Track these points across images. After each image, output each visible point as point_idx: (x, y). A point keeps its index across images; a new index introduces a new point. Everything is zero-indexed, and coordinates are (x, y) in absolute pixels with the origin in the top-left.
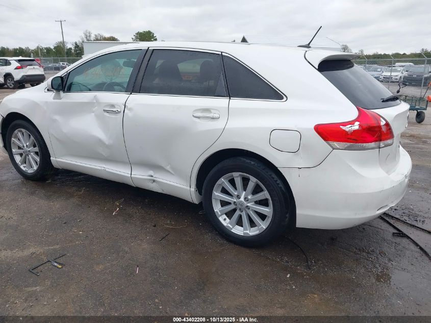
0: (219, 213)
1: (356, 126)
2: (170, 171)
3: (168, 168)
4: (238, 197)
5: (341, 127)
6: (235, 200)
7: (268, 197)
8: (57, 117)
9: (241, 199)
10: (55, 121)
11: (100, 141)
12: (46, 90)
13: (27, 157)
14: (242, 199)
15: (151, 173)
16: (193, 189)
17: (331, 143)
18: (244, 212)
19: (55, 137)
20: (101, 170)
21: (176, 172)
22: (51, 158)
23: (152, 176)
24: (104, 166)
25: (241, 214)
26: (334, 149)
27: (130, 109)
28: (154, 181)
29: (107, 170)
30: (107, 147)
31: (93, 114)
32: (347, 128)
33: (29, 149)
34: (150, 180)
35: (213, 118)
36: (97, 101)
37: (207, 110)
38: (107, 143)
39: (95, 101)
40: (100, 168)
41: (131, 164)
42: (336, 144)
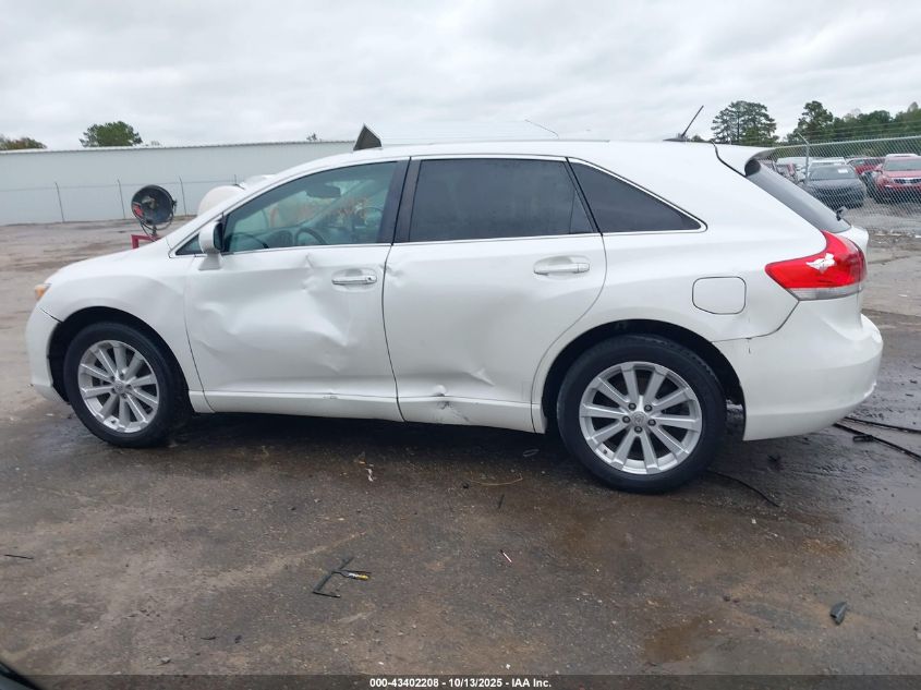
0: (596, 442)
1: (829, 261)
2: (485, 379)
3: (480, 374)
4: (632, 406)
5: (808, 264)
6: (626, 414)
7: (692, 396)
8: (212, 306)
9: (637, 410)
10: (207, 313)
11: (327, 343)
12: (173, 254)
13: (122, 401)
14: (640, 408)
15: (441, 389)
16: (537, 406)
17: (795, 291)
18: (644, 432)
19: (205, 346)
20: (324, 399)
21: (499, 380)
22: (190, 393)
23: (442, 395)
24: (332, 391)
25: (639, 435)
26: (799, 300)
27: (398, 274)
28: (447, 403)
29: (339, 397)
30: (343, 350)
31: (304, 291)
32: (818, 264)
33: (128, 383)
34: (439, 403)
35: (577, 272)
36: (311, 265)
37: (564, 259)
38: (344, 344)
39: (307, 266)
40: (321, 397)
41: (395, 377)
42: (801, 292)
